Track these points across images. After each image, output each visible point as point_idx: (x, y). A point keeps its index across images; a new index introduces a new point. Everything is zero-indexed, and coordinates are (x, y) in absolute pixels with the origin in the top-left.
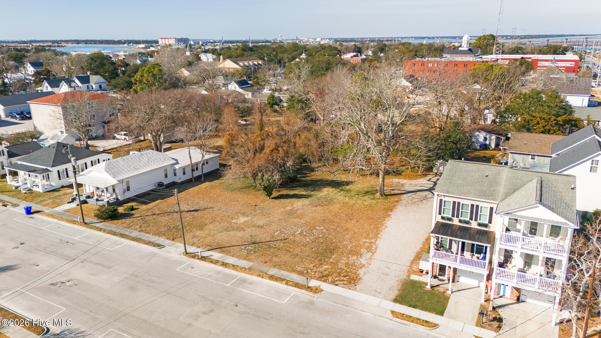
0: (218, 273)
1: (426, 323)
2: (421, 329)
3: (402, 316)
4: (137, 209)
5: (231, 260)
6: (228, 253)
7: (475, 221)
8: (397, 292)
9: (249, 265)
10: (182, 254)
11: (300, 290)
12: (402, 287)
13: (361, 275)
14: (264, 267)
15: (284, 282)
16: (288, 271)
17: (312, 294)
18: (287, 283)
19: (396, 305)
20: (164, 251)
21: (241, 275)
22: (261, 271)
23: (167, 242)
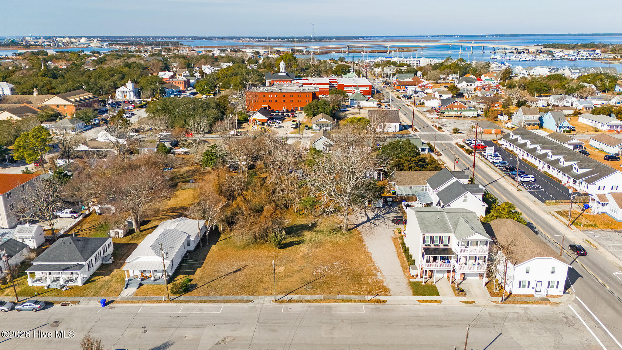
0: (309, 307)
1: (436, 302)
2: (436, 305)
3: (423, 301)
4: (193, 279)
5: (308, 297)
6: (301, 294)
7: (441, 244)
8: (411, 290)
9: (322, 297)
10: (272, 302)
11: (365, 303)
12: (411, 287)
13: (387, 286)
14: (332, 296)
15: (353, 301)
16: (347, 295)
17: (373, 304)
18: (355, 301)
19: (417, 297)
20: (258, 303)
21: (324, 304)
22: (333, 299)
23: (251, 297)
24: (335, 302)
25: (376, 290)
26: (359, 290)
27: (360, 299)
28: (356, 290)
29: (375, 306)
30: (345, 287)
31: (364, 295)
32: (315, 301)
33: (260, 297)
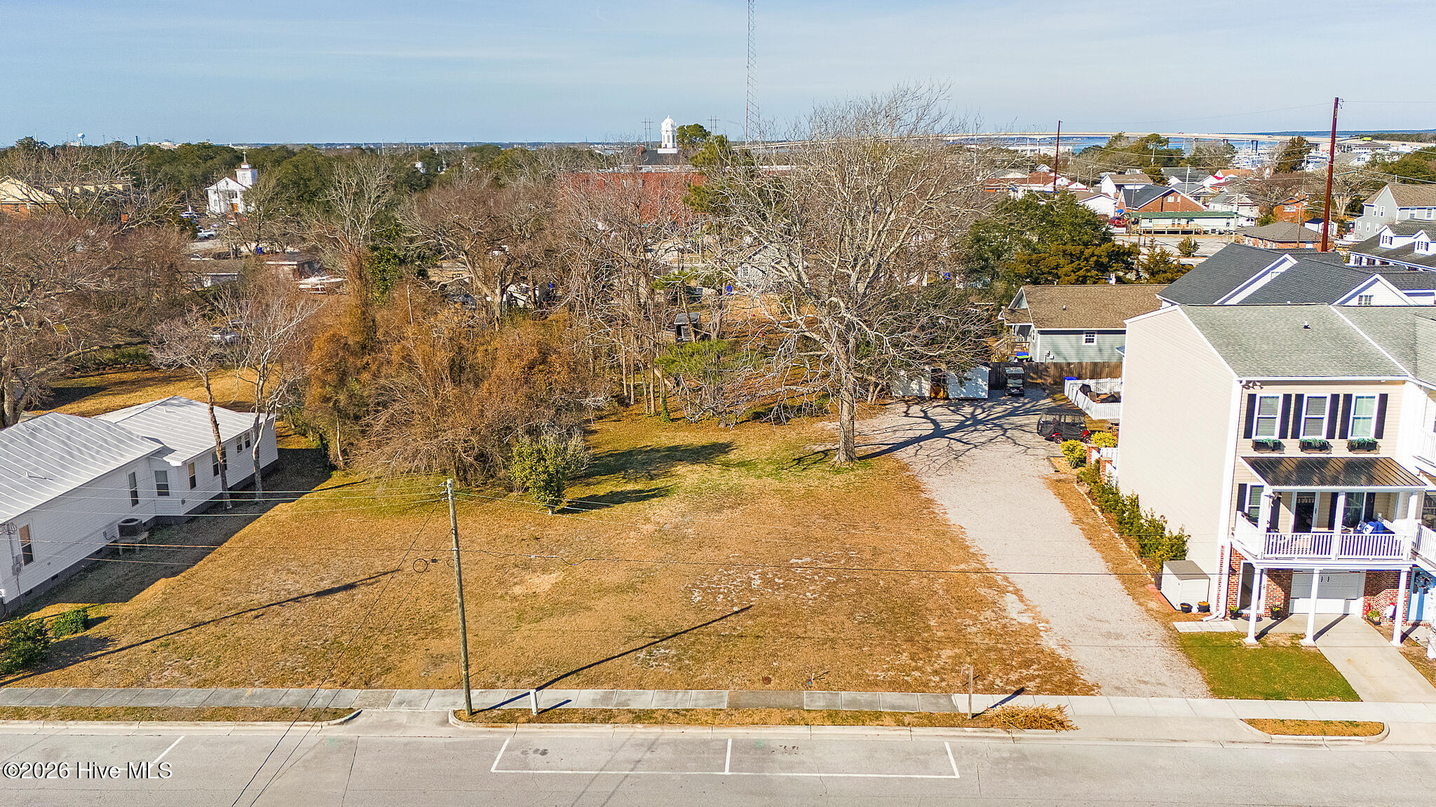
0: (652, 746)
1: (1352, 728)
3: (1281, 726)
4: (103, 619)
5: (648, 699)
6: (617, 682)
7: (1340, 438)
8: (1193, 671)
9: (723, 699)
10: (452, 720)
11: (956, 732)
12: (1189, 656)
13: (1060, 651)
14: (775, 694)
15: (887, 720)
16: (857, 688)
17: (1001, 733)
18: (899, 720)
19: (1234, 702)
20: (374, 727)
21: (731, 734)
22: (782, 708)
23: (352, 697)
24: (792, 721)
25: (1008, 668)
26: (917, 669)
27: (926, 709)
28: (902, 669)
29: (1010, 744)
30: (843, 652)
31: (948, 691)
32: (685, 716)
33: (399, 694)
